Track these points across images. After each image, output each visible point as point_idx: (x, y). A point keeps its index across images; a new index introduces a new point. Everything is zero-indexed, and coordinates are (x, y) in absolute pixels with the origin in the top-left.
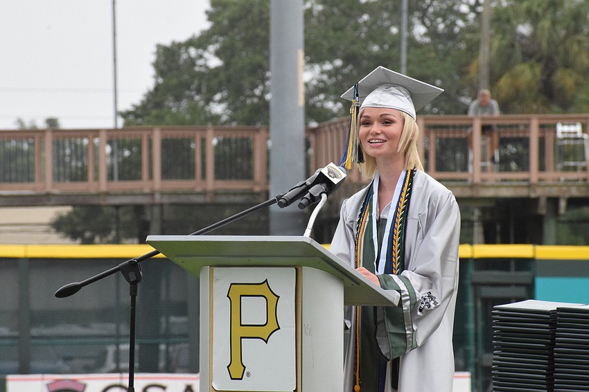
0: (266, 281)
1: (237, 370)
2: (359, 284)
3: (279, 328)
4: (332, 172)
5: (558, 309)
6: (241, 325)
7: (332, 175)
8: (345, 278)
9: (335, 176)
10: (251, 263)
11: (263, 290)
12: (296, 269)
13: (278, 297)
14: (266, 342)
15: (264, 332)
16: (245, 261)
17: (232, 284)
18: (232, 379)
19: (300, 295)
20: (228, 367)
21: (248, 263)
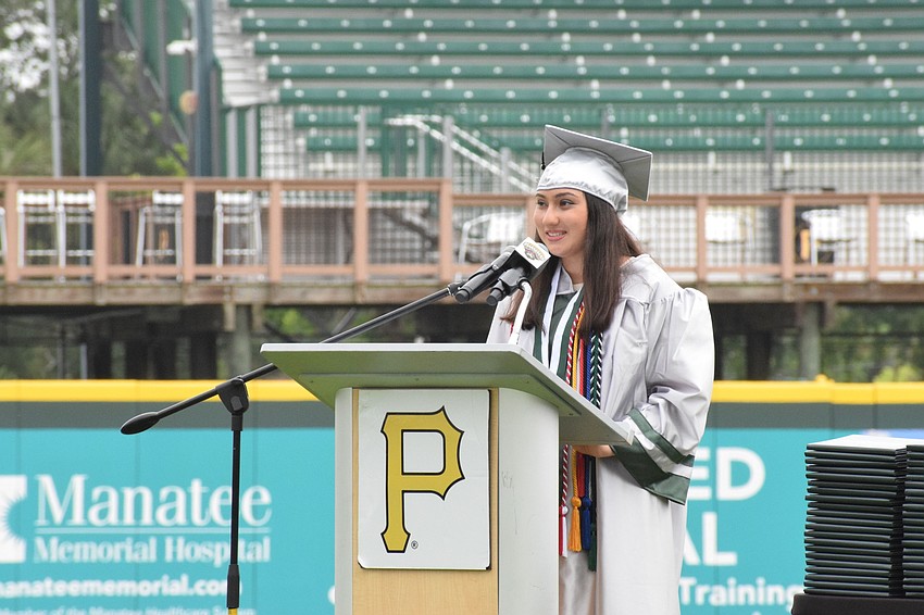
0: (443, 409)
1: (397, 539)
2: (580, 413)
3: (463, 478)
4: (531, 251)
5: (909, 448)
6: (403, 474)
7: (530, 255)
8: (562, 404)
9: (535, 257)
10: (421, 383)
11: (438, 422)
12: (491, 392)
13: (462, 433)
14: (443, 498)
15: (439, 484)
16: (411, 380)
17: (388, 414)
18: (388, 551)
19: (495, 429)
20: (382, 534)
21: (416, 383)
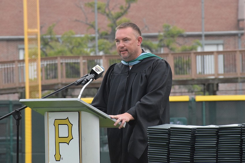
0: (68, 118)
1: (58, 157)
2: (106, 118)
3: (73, 138)
5: (171, 128)
6: (59, 137)
7: (97, 70)
8: (99, 116)
10: (62, 110)
11: (66, 122)
12: (79, 113)
13: (72, 125)
14: (68, 144)
15: (67, 140)
17: (55, 119)
18: (56, 161)
19: (80, 124)
20: (55, 156)
21: (60, 110)
